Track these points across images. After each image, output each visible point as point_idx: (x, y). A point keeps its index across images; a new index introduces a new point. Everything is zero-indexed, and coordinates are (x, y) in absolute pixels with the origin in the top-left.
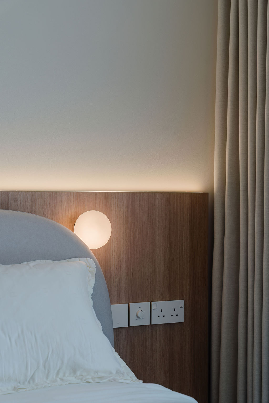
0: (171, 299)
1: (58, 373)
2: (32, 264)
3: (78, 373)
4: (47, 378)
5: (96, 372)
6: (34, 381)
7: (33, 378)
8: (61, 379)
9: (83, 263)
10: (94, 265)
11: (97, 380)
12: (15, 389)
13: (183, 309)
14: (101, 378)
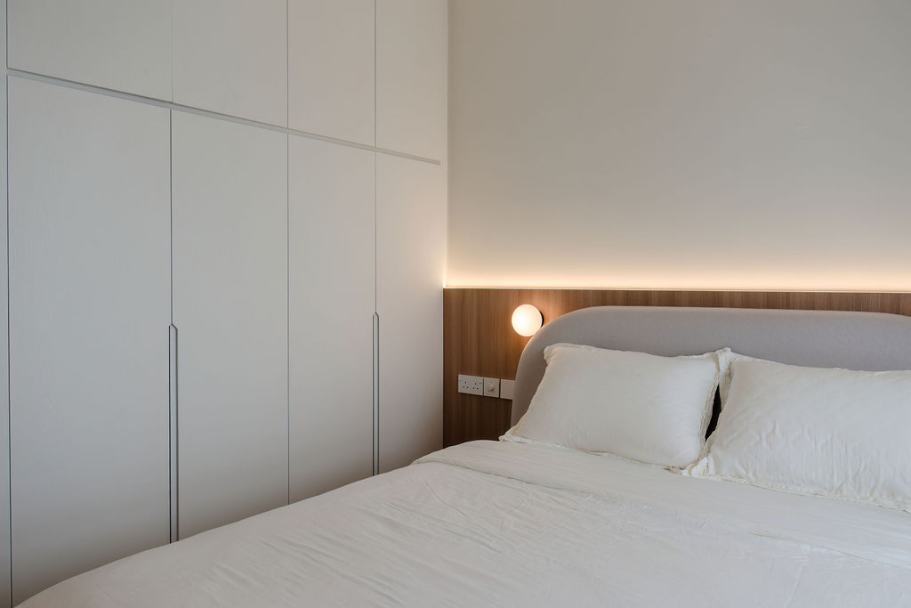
1: (871, 491)
4: (859, 492)
8: (874, 499)
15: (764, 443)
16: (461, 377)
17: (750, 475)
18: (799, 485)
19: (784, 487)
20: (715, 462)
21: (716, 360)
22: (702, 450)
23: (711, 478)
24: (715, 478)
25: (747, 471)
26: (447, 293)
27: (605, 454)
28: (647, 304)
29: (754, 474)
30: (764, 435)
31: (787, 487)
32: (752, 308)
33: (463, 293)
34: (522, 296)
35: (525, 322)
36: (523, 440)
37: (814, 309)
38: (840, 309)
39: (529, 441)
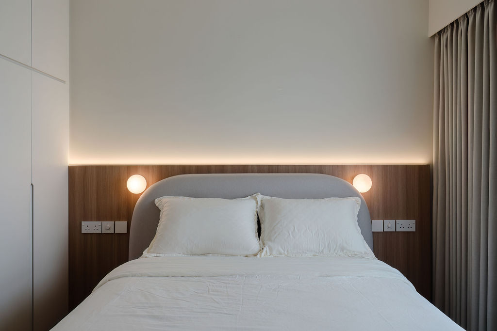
0: (407, 219)
1: (335, 250)
2: (326, 199)
3: (345, 251)
4: (330, 251)
5: (354, 252)
6: (323, 252)
7: (322, 251)
8: (336, 253)
9: (354, 199)
10: (360, 201)
11: (354, 256)
12: (314, 255)
13: (415, 225)
14: (356, 255)
15: (291, 236)
16: (83, 223)
17: (286, 252)
18: (306, 253)
19: (300, 255)
20: (269, 249)
21: (256, 199)
22: (260, 244)
23: (268, 257)
24: (270, 257)
25: (284, 251)
26: (72, 169)
27: (210, 255)
28: (209, 172)
29: (288, 251)
30: (290, 233)
31: (302, 255)
32: (262, 173)
33: (85, 169)
34: (131, 170)
35: (136, 185)
36: (158, 255)
37: (288, 173)
38: (299, 173)
39: (162, 255)
